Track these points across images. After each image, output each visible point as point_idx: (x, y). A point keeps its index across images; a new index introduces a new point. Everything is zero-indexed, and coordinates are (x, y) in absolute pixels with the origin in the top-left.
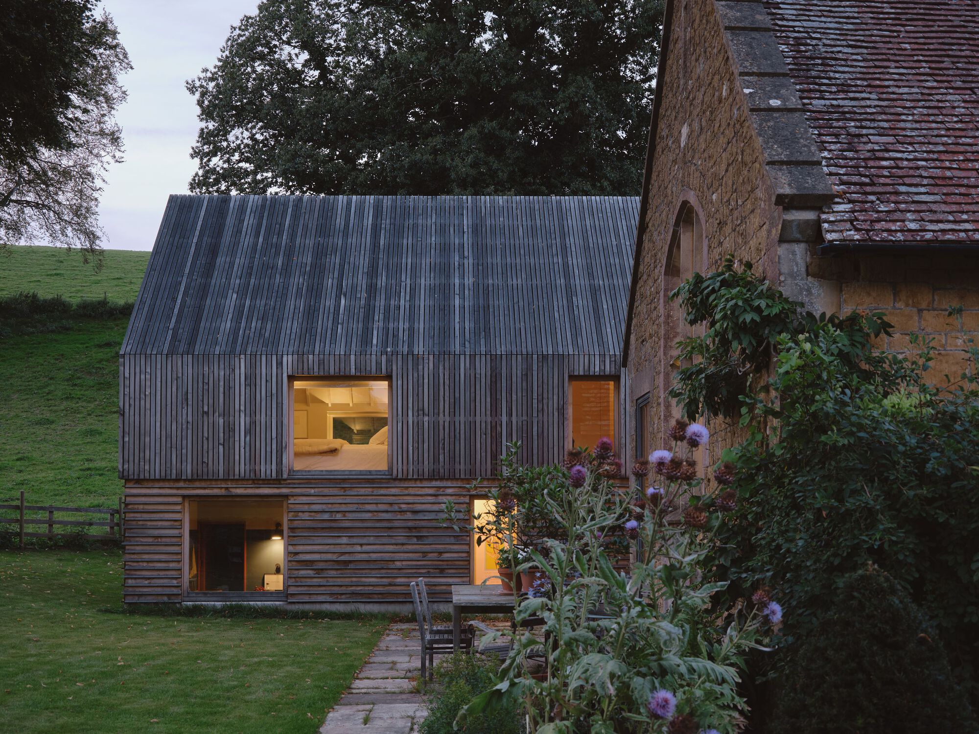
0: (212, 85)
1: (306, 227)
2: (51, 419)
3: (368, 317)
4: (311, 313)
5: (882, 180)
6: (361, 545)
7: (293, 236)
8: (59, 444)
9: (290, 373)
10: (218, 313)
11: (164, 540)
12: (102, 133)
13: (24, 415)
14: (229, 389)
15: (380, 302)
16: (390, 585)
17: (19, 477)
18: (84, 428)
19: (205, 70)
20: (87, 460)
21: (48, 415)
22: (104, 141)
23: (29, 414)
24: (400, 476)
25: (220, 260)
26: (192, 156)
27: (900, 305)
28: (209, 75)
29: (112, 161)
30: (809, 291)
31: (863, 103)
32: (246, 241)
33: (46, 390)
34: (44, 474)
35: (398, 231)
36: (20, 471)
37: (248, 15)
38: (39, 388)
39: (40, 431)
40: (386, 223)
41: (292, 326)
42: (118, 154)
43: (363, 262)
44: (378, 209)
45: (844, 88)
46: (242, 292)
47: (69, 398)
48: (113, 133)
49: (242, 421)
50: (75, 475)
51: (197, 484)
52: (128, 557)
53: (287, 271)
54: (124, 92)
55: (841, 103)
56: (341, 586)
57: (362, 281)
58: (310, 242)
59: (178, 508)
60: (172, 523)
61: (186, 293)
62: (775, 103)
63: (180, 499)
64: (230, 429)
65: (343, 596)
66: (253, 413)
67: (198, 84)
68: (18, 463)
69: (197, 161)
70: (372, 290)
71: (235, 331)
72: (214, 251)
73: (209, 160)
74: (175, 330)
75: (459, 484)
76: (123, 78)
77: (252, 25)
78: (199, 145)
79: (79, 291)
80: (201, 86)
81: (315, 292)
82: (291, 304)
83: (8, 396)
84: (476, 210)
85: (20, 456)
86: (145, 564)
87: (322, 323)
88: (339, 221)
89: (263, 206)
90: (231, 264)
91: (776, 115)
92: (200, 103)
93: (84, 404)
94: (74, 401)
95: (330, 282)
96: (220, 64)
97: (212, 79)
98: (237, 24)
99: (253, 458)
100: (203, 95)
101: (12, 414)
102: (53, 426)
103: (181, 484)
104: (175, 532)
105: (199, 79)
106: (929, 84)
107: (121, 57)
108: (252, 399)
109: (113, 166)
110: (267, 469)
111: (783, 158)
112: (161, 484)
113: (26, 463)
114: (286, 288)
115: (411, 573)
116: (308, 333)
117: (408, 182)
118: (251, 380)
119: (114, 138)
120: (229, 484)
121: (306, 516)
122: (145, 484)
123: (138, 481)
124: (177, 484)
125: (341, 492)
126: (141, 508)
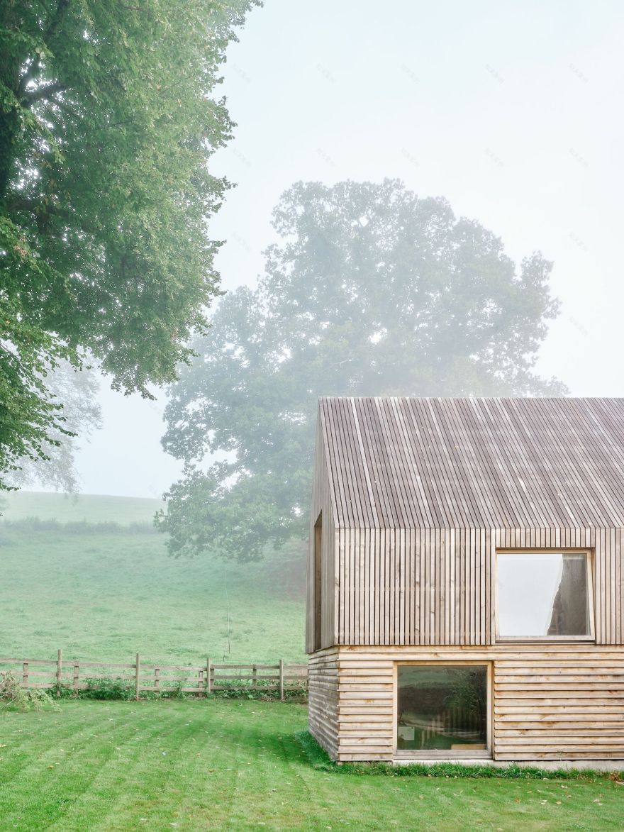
6: (564, 706)
9: (498, 546)
11: (376, 702)
14: (439, 561)
16: (593, 744)
24: (603, 642)
49: (452, 591)
51: (408, 650)
52: (341, 718)
56: (545, 745)
59: (387, 672)
60: (384, 686)
61: (373, 476)
63: (391, 664)
64: (440, 598)
65: (548, 755)
66: (463, 583)
74: (379, 509)
81: (491, 475)
86: (358, 725)
95: (500, 466)
99: (462, 625)
103: (392, 650)
108: (462, 570)
110: (475, 635)
112: (374, 650)
115: (612, 733)
118: (461, 553)
120: (438, 650)
121: (512, 679)
122: (358, 650)
123: (351, 647)
124: (389, 650)
125: (546, 657)
126: (354, 672)
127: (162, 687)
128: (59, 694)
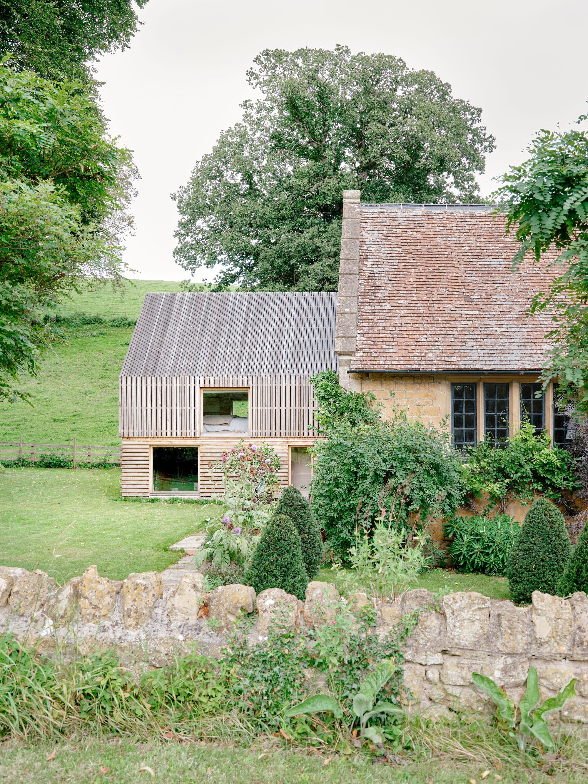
0: (185, 196)
1: (213, 310)
2: (93, 391)
3: (240, 358)
4: (212, 356)
5: (378, 343)
7: (206, 315)
8: (97, 406)
9: (201, 386)
10: (167, 355)
11: (140, 466)
12: (123, 219)
13: (77, 388)
14: (171, 393)
15: (247, 350)
17: (73, 426)
18: (112, 396)
19: (181, 187)
20: (113, 416)
21: (91, 388)
22: (124, 223)
23: (80, 388)
25: (170, 328)
26: (174, 236)
27: (383, 389)
28: (183, 189)
29: (129, 235)
30: (350, 384)
31: (384, 308)
32: (183, 317)
33: (90, 373)
34: (87, 425)
35: (258, 312)
36: (75, 423)
37: (207, 154)
38: (86, 372)
39: (86, 398)
40: (253, 307)
41: (203, 363)
42: (132, 231)
43: (240, 328)
44: (250, 300)
45: (380, 301)
46: (179, 345)
47: (104, 377)
48: (130, 218)
50: (105, 425)
51: (156, 439)
52: (123, 474)
53: (202, 333)
54: (136, 192)
55: (376, 308)
57: (239, 339)
58: (215, 318)
59: (147, 451)
60: (144, 458)
61: (152, 346)
62: (347, 310)
63: (148, 447)
64: (172, 413)
66: (183, 405)
67: (177, 195)
68: (74, 418)
69: (177, 239)
70: (243, 343)
71: (175, 365)
72: (167, 323)
73: (184, 238)
74: (146, 365)
75: (283, 439)
76: (135, 183)
77: (209, 159)
78: (179, 229)
79: (111, 308)
80: (179, 196)
81: (215, 344)
82: (203, 350)
83: (68, 376)
84: (300, 299)
85: (75, 413)
87: (218, 361)
88: (230, 307)
89: (193, 298)
90: (175, 330)
91: (346, 315)
92: (179, 207)
93: (112, 381)
94: (106, 379)
95: (223, 339)
96: (191, 181)
97: (185, 192)
98: (200, 159)
99: (183, 426)
100: (180, 202)
101: (70, 388)
102: (93, 395)
103: (149, 439)
104: (146, 462)
105: (178, 192)
106: (413, 298)
107: (135, 171)
108: (183, 398)
109: (130, 238)
110: (190, 432)
111: (342, 335)
112: (139, 439)
113: (78, 418)
114: (201, 342)
116: (210, 367)
117: (296, 255)
119: (131, 222)
120: (172, 439)
121: (209, 455)
122: (131, 439)
123: (128, 437)
124: (147, 439)
125: (226, 443)
126: (129, 451)
127: (94, 460)
128: (20, 464)
